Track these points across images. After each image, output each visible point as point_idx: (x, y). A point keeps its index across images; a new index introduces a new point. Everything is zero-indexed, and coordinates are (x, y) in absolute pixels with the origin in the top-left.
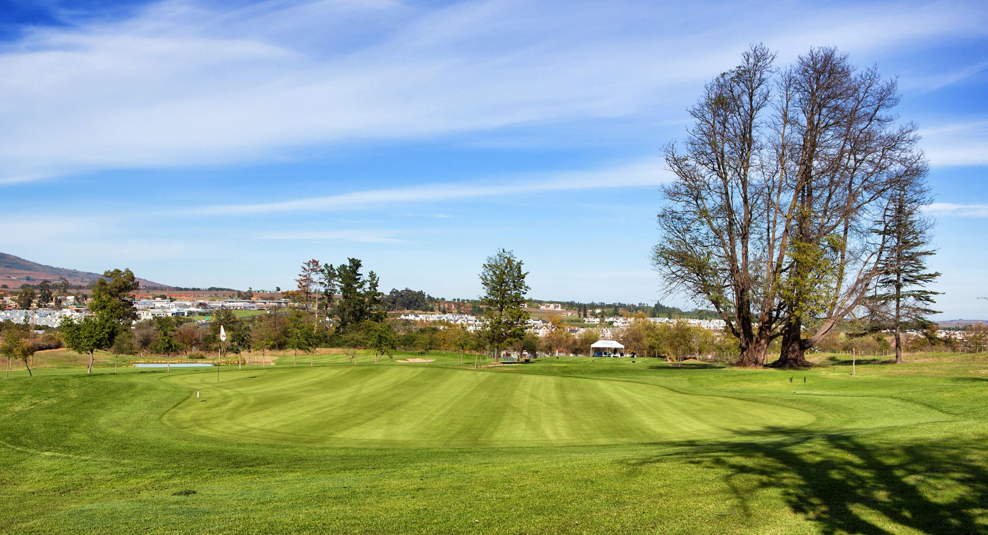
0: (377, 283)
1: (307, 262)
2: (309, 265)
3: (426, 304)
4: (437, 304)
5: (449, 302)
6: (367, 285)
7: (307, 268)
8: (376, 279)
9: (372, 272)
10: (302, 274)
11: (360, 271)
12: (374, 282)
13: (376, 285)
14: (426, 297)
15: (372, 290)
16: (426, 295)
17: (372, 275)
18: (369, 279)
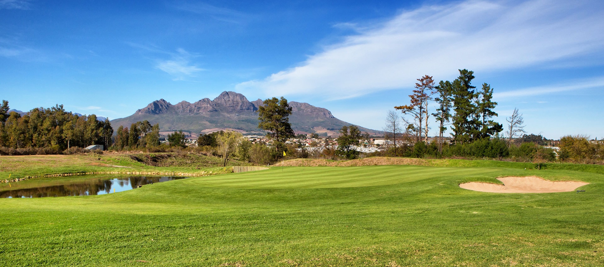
0: (491, 95)
1: (421, 78)
2: (422, 80)
3: (543, 142)
4: (549, 142)
5: (556, 141)
6: (481, 97)
7: (421, 84)
8: (490, 90)
9: (486, 84)
10: (416, 89)
11: (472, 83)
12: (488, 94)
13: (490, 97)
14: (543, 139)
15: (486, 102)
16: (543, 137)
17: (486, 87)
18: (483, 91)
